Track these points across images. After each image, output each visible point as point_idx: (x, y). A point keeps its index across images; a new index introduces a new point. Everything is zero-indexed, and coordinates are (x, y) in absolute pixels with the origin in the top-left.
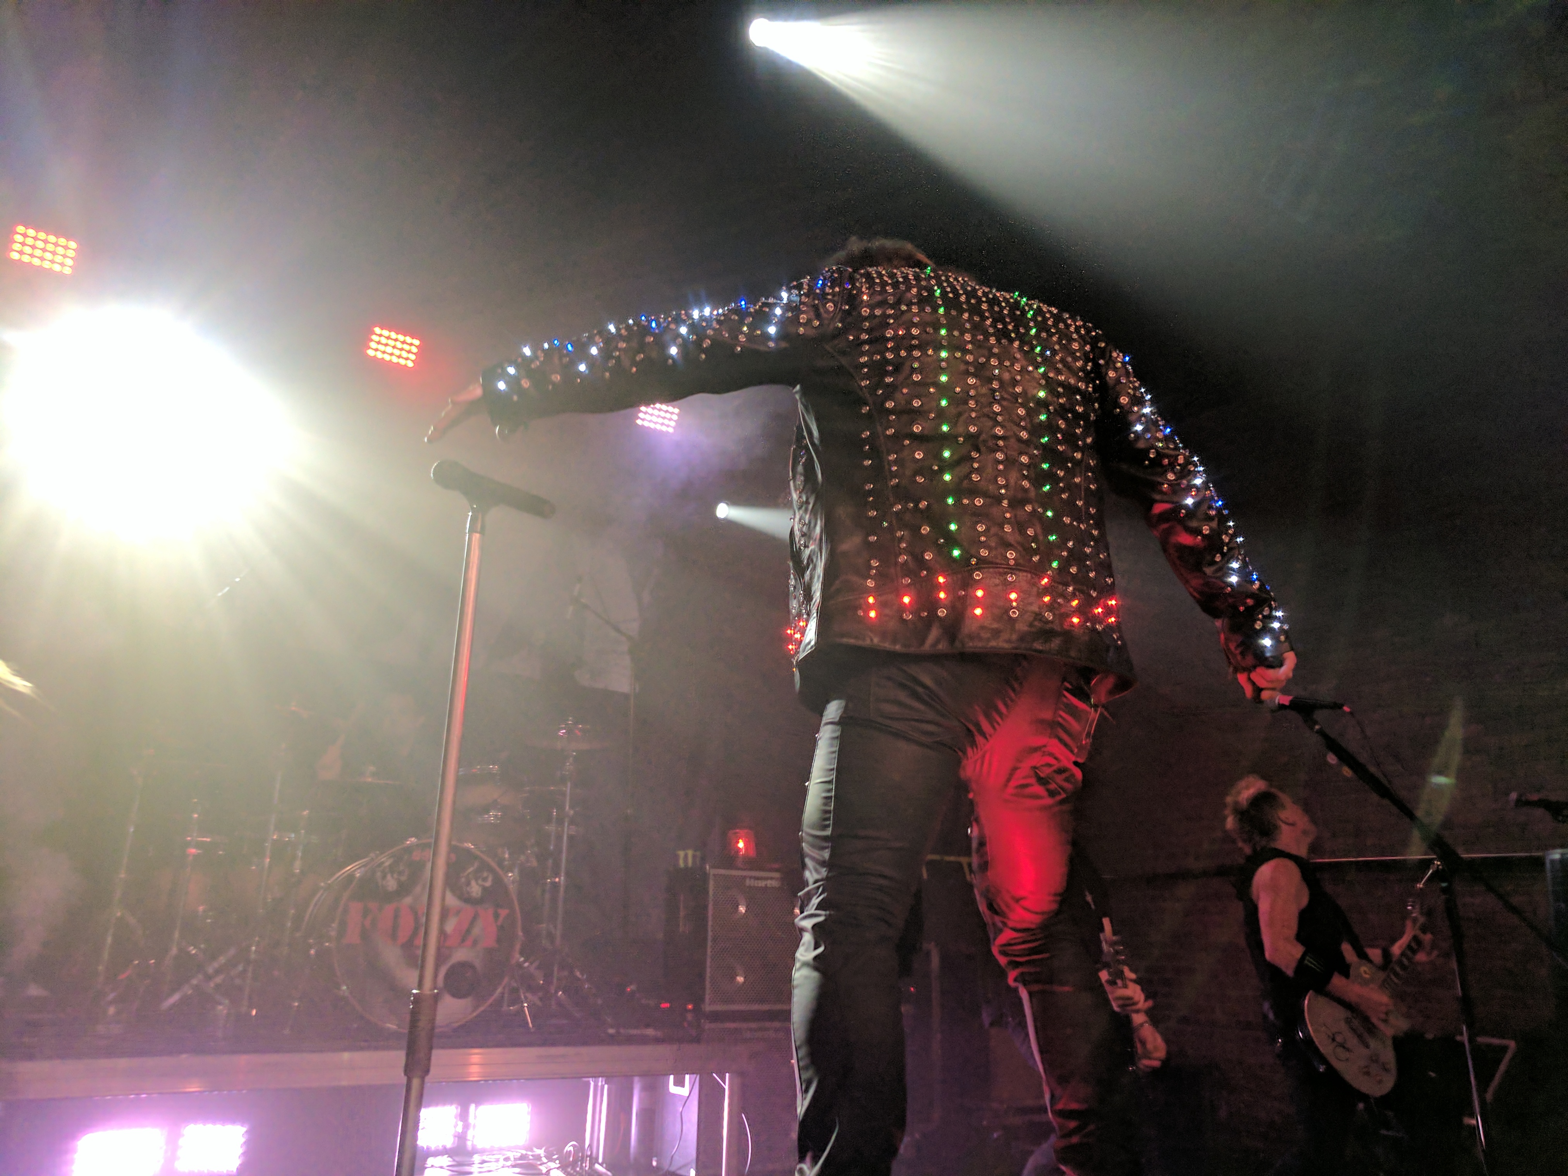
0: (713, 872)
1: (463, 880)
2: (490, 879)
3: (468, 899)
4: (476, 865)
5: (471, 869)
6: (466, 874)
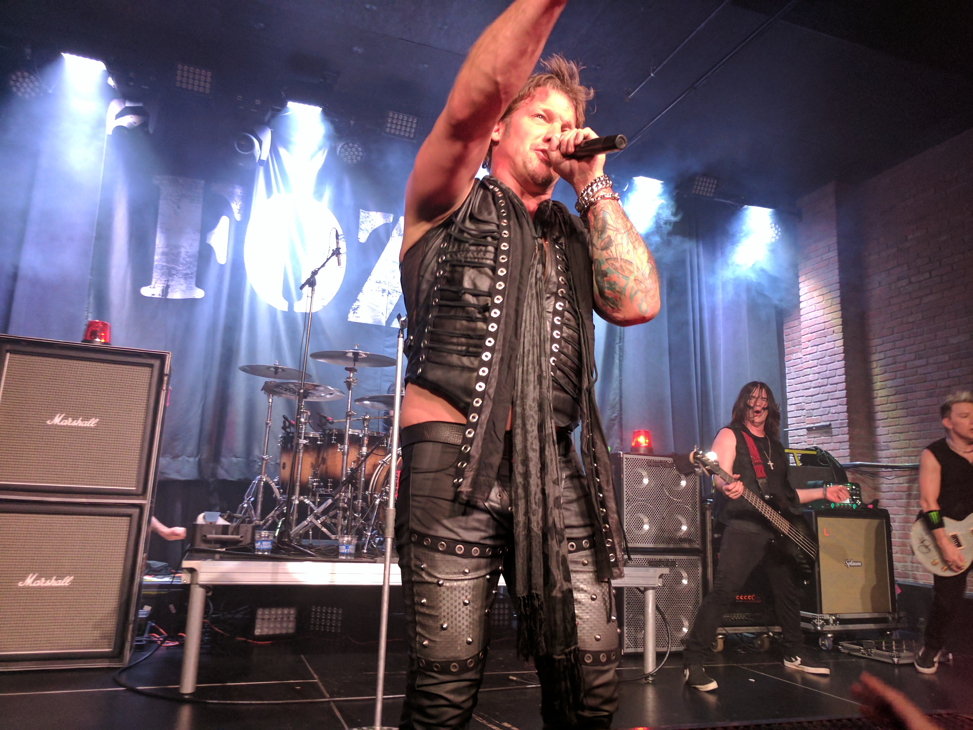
0: (625, 456)
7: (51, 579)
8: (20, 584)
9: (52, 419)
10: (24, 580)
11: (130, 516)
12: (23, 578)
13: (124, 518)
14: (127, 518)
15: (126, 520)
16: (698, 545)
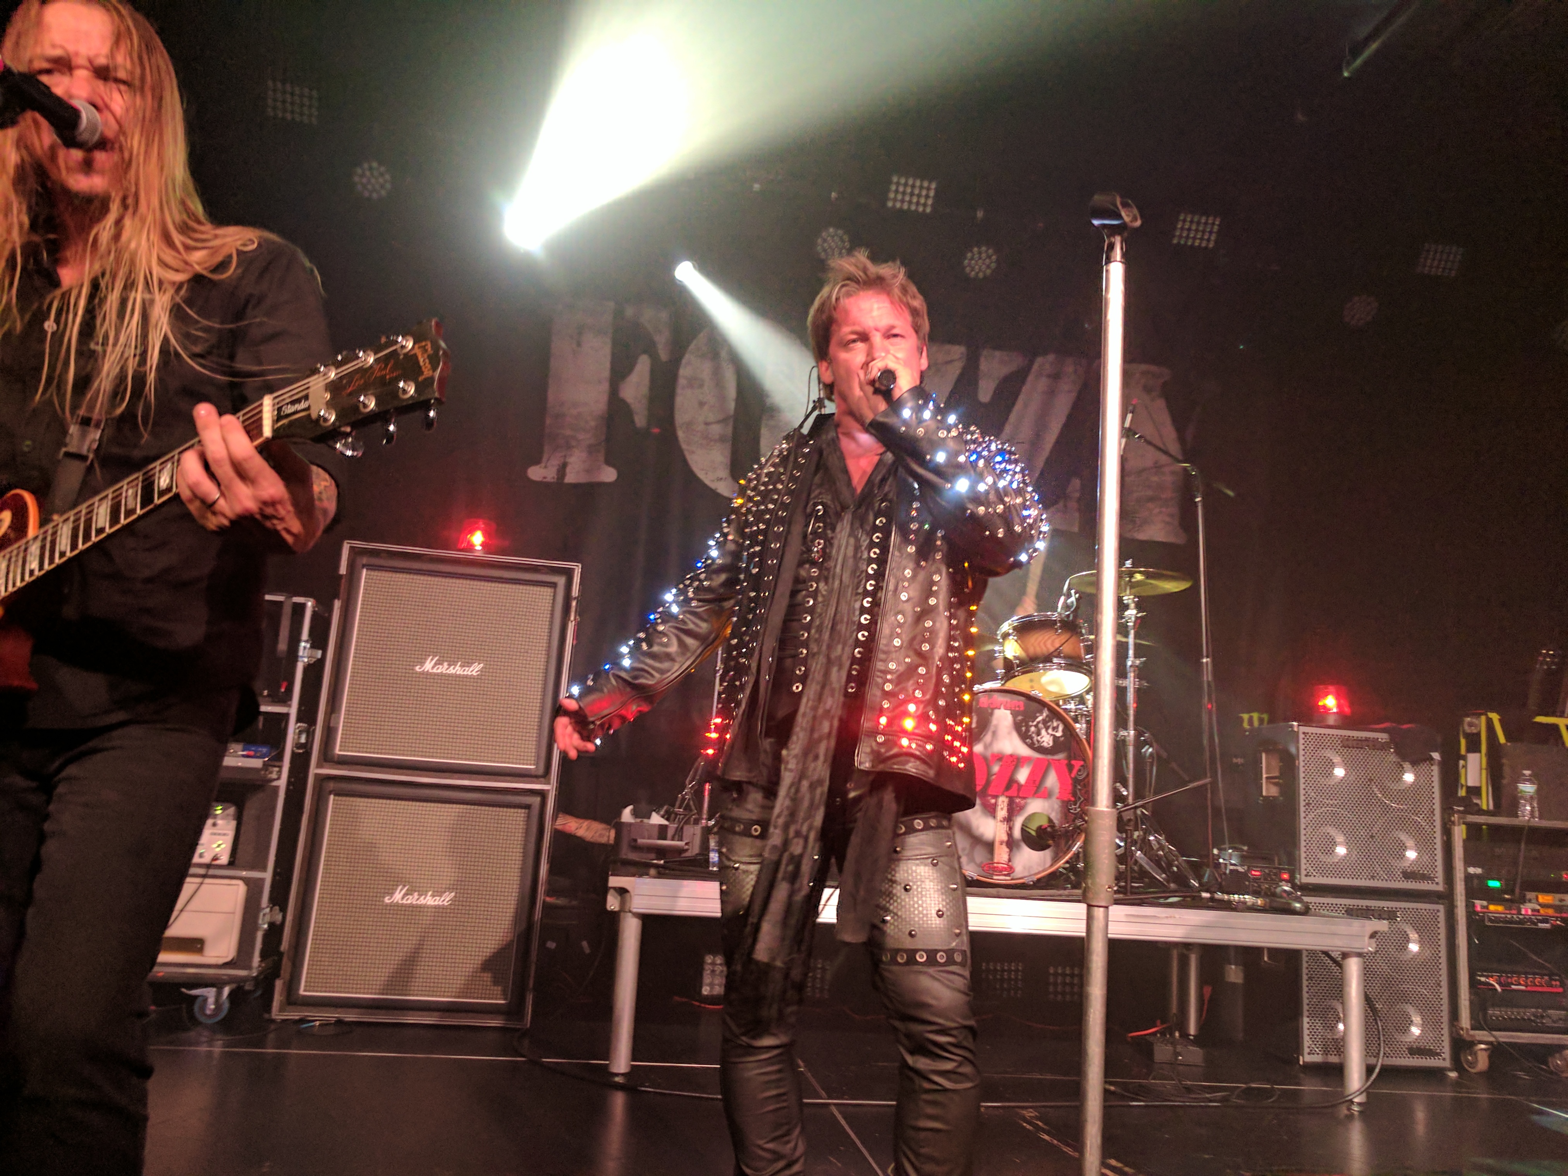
0: (1303, 729)
1: (1033, 729)
2: (1061, 728)
3: (1040, 749)
4: (1045, 713)
5: (1040, 718)
6: (1035, 723)
7: (426, 895)
8: (387, 900)
9: (422, 664)
10: (392, 894)
12: (390, 891)
13: (520, 810)
14: (523, 811)
15: (521, 813)
16: (1439, 886)
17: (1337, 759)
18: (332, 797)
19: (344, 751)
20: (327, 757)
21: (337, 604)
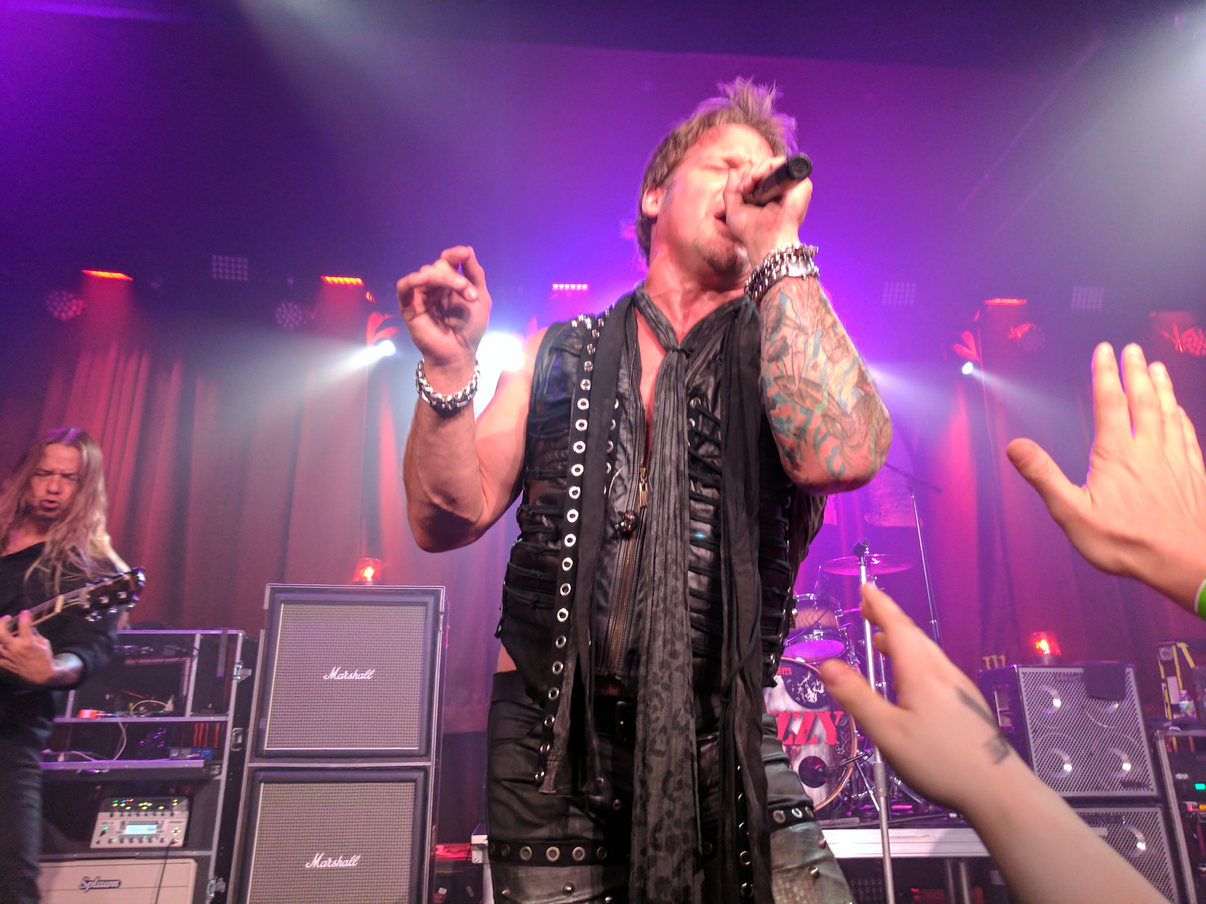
0: (1022, 670)
1: (800, 689)
3: (808, 705)
4: (809, 676)
7: (338, 859)
8: (307, 866)
9: (329, 673)
10: (311, 861)
11: (414, 781)
12: (310, 858)
13: (408, 784)
14: (411, 784)
15: (410, 786)
16: (1153, 791)
17: (1054, 692)
18: (262, 785)
19: (271, 747)
20: (258, 753)
21: (263, 632)
